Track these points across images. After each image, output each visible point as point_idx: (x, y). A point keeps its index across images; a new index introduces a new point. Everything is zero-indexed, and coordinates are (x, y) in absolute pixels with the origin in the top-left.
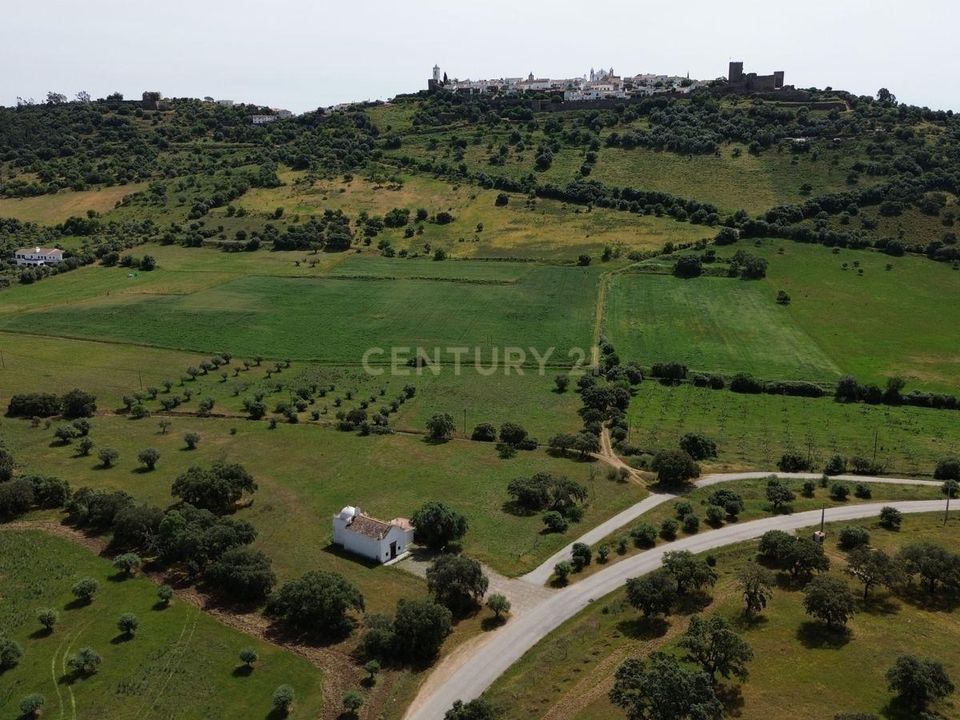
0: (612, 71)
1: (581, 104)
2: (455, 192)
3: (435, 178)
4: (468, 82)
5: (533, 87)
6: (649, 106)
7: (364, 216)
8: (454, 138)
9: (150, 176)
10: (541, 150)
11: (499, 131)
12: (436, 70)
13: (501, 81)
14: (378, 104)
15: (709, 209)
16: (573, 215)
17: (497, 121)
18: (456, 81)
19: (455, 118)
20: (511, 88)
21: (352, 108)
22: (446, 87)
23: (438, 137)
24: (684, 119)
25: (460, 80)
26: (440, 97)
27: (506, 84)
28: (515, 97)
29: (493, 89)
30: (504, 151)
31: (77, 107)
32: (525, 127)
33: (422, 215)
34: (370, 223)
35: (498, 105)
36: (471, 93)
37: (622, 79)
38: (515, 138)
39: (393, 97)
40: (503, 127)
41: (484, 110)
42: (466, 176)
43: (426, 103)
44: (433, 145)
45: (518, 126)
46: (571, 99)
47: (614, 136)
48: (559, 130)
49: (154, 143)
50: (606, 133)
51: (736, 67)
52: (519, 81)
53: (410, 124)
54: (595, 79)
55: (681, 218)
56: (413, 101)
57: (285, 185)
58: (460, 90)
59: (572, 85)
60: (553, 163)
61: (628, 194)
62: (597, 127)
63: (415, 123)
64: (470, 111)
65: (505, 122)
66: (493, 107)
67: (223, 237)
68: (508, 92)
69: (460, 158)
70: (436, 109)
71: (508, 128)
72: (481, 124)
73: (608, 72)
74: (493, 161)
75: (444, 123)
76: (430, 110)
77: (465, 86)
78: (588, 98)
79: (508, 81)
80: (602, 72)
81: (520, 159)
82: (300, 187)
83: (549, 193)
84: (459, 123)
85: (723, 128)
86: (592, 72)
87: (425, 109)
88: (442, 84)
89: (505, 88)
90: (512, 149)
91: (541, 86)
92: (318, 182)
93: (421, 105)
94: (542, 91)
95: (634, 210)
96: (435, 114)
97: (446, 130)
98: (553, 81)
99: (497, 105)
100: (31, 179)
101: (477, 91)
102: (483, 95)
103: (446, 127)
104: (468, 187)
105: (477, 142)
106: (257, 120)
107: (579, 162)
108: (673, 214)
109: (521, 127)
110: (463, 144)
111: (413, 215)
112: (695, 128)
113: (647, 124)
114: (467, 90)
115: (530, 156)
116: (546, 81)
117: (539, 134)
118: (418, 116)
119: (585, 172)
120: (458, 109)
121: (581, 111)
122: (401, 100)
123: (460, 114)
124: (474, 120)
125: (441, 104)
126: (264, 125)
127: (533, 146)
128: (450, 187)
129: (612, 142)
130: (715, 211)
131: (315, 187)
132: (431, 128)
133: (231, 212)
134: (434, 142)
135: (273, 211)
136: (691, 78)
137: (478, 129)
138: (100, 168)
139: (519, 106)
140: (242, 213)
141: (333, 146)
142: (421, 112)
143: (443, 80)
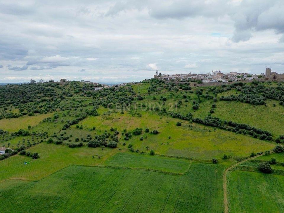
0: (220, 71)
1: (209, 84)
2: (160, 120)
4: (168, 75)
5: (191, 77)
6: (236, 85)
7: (125, 131)
8: (162, 97)
9: (55, 110)
10: (194, 103)
11: (178, 94)
12: (157, 72)
13: (180, 75)
14: (136, 83)
15: (268, 134)
16: (208, 133)
17: (178, 90)
18: (164, 75)
19: (163, 89)
20: (183, 77)
21: (128, 85)
22: (160, 77)
23: (156, 96)
24: (250, 91)
26: (158, 81)
28: (185, 81)
29: (177, 78)
30: (180, 103)
31: (38, 85)
32: (188, 93)
33: (147, 131)
34: (127, 135)
35: (178, 84)
36: (169, 80)
37: (224, 74)
38: (184, 97)
39: (142, 81)
42: (165, 112)
43: (153, 83)
45: (185, 92)
46: (205, 82)
47: (223, 97)
48: (201, 94)
49: (60, 97)
50: (220, 96)
51: (268, 70)
52: (186, 75)
53: (146, 91)
54: (214, 74)
55: (256, 137)
56: (149, 82)
57: (100, 115)
58: (165, 79)
59: (206, 76)
60: (199, 108)
61: (230, 124)
62: (216, 93)
63: (149, 91)
65: (181, 90)
66: (176, 85)
67: (70, 141)
70: (156, 86)
71: (181, 93)
72: (172, 91)
76: (154, 86)
78: (212, 82)
79: (182, 75)
80: (216, 71)
81: (186, 105)
82: (105, 116)
83: (197, 121)
84: (164, 91)
85: (267, 95)
86: (213, 72)
87: (153, 85)
89: (181, 78)
90: (183, 101)
91: (194, 77)
92: (111, 114)
93: (151, 84)
94: (194, 79)
95: (234, 131)
97: (159, 94)
98: (198, 75)
100: (16, 111)
101: (171, 79)
102: (173, 80)
103: (159, 92)
104: (166, 118)
106: (96, 89)
107: (209, 108)
108: (251, 134)
110: (165, 100)
111: (144, 130)
112: (255, 95)
113: (235, 93)
114: (168, 78)
115: (190, 105)
116: (195, 75)
117: (194, 96)
118: (150, 88)
119: (212, 112)
122: (145, 82)
125: (158, 84)
126: (98, 90)
127: (191, 101)
128: (160, 117)
129: (222, 99)
130: (270, 135)
131: (110, 117)
132: (154, 93)
133: (78, 127)
134: (154, 98)
135: (92, 128)
136: (250, 74)
137: (171, 94)
138: (40, 107)
139: (186, 85)
140: (81, 128)
141: (119, 100)
142: (151, 87)
143: (159, 75)
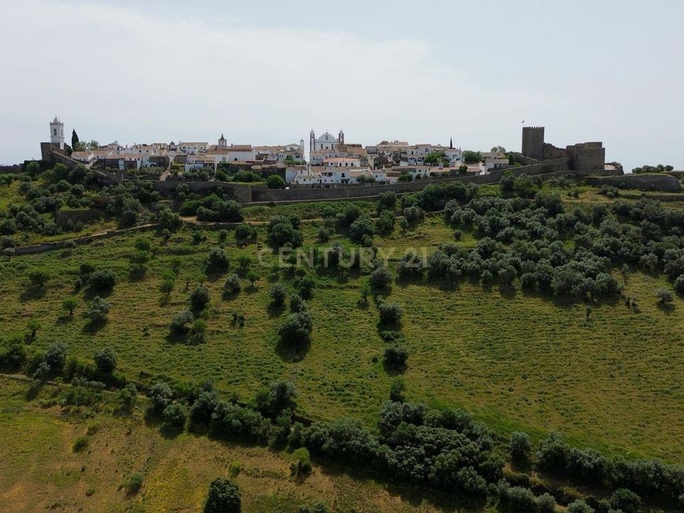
0: (341, 135)
1: (319, 191)
3: (31, 395)
4: (115, 147)
5: (229, 158)
8: (86, 269)
11: (180, 246)
12: (56, 127)
13: (172, 147)
17: (176, 225)
18: (94, 145)
19: (90, 218)
20: (190, 158)
22: (76, 155)
23: (51, 266)
25: (101, 144)
26: (63, 174)
27: (182, 153)
28: (203, 178)
29: (161, 162)
30: (199, 303)
32: (231, 236)
35: (173, 190)
36: (122, 168)
37: (363, 147)
38: (217, 266)
40: (188, 236)
41: (146, 200)
42: (114, 385)
43: (35, 185)
44: (37, 287)
45: (217, 234)
46: (301, 182)
51: (533, 136)
52: (204, 150)
54: (323, 147)
56: (9, 181)
58: (102, 163)
59: (292, 157)
60: (314, 335)
64: (120, 203)
65: (191, 225)
66: (164, 196)
68: (188, 168)
69: (97, 323)
70: (51, 199)
71: (197, 240)
72: (143, 230)
73: (337, 137)
74: (178, 333)
75: (68, 229)
76: (40, 201)
77: (110, 155)
78: (329, 180)
79: (183, 147)
80: (327, 137)
81: (238, 321)
84: (98, 230)
86: (312, 136)
87: (32, 197)
88: (68, 151)
89: (181, 159)
90: (214, 291)
91: (243, 158)
93: (24, 189)
94: (247, 167)
96: (51, 208)
97: (70, 246)
98: (258, 148)
99: (170, 192)
101: (131, 164)
102: (142, 172)
103: (71, 237)
105: (137, 276)
107: (368, 328)
109: (223, 237)
114: (114, 163)
115: (256, 312)
116: (247, 149)
118: (14, 212)
120: (95, 200)
121: (323, 204)
123: (100, 211)
124: (128, 222)
125: (61, 189)
127: (256, 284)
132: (39, 240)
134: (39, 279)
139: (213, 196)
142: (21, 203)
143: (70, 144)
